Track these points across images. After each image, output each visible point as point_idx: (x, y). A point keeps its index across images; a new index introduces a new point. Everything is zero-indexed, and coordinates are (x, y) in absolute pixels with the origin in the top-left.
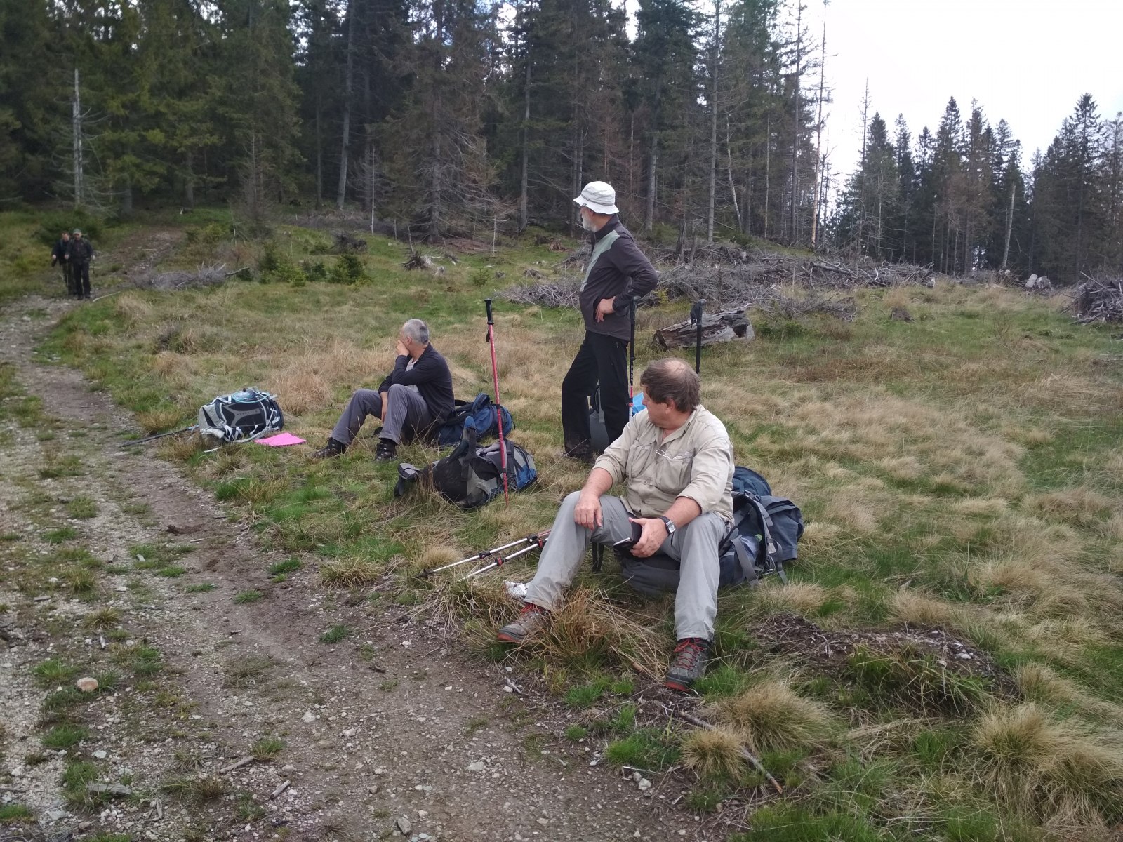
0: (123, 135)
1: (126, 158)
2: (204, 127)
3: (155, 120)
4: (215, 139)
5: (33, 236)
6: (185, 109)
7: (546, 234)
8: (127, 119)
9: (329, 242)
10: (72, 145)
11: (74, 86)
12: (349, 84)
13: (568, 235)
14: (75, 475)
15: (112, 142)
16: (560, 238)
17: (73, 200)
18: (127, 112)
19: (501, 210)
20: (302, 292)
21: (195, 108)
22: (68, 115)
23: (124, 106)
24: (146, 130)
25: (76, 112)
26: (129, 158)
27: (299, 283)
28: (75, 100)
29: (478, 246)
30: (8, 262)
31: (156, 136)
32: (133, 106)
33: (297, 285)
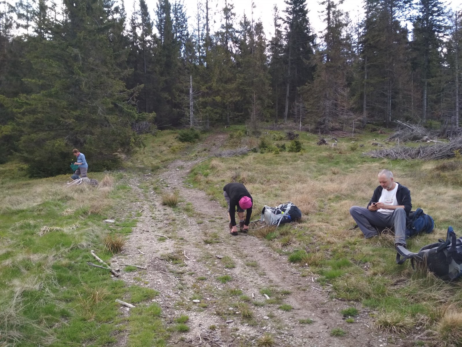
0: (207, 99)
1: (207, 108)
2: (235, 94)
3: (217, 93)
4: (239, 98)
5: (176, 138)
6: (228, 88)
7: (375, 127)
8: (208, 93)
9: (283, 135)
10: (189, 104)
11: (190, 82)
12: (289, 72)
13: (385, 127)
14: (218, 243)
15: (203, 102)
16: (382, 128)
17: (190, 125)
18: (208, 90)
19: (355, 119)
20: (279, 156)
21: (232, 87)
22: (188, 93)
23: (207, 88)
24: (215, 97)
25: (191, 92)
26: (208, 108)
27: (277, 153)
28: (191, 87)
29: (346, 134)
30: (168, 148)
31: (218, 99)
32: (210, 88)
33: (276, 154)
